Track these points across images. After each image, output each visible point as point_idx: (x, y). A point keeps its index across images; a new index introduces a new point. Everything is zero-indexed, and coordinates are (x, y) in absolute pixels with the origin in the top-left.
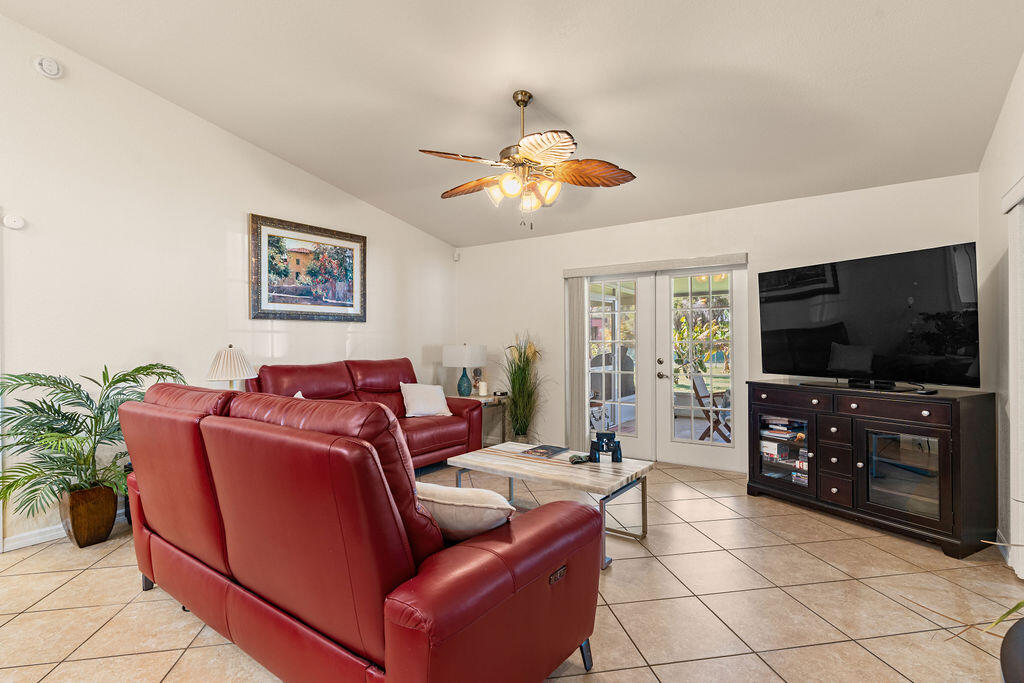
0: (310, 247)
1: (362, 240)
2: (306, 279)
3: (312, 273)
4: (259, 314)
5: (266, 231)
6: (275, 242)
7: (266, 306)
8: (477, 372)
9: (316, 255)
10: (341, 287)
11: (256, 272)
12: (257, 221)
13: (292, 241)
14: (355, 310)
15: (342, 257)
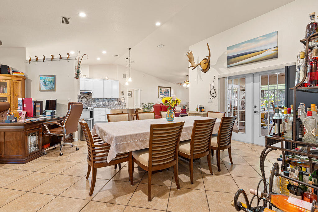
0: (165, 89)
1: (170, 88)
2: (164, 93)
3: (165, 92)
4: (159, 97)
6: (161, 89)
8: (186, 106)
10: (168, 94)
11: (159, 93)
12: (159, 87)
13: (163, 89)
15: (168, 90)
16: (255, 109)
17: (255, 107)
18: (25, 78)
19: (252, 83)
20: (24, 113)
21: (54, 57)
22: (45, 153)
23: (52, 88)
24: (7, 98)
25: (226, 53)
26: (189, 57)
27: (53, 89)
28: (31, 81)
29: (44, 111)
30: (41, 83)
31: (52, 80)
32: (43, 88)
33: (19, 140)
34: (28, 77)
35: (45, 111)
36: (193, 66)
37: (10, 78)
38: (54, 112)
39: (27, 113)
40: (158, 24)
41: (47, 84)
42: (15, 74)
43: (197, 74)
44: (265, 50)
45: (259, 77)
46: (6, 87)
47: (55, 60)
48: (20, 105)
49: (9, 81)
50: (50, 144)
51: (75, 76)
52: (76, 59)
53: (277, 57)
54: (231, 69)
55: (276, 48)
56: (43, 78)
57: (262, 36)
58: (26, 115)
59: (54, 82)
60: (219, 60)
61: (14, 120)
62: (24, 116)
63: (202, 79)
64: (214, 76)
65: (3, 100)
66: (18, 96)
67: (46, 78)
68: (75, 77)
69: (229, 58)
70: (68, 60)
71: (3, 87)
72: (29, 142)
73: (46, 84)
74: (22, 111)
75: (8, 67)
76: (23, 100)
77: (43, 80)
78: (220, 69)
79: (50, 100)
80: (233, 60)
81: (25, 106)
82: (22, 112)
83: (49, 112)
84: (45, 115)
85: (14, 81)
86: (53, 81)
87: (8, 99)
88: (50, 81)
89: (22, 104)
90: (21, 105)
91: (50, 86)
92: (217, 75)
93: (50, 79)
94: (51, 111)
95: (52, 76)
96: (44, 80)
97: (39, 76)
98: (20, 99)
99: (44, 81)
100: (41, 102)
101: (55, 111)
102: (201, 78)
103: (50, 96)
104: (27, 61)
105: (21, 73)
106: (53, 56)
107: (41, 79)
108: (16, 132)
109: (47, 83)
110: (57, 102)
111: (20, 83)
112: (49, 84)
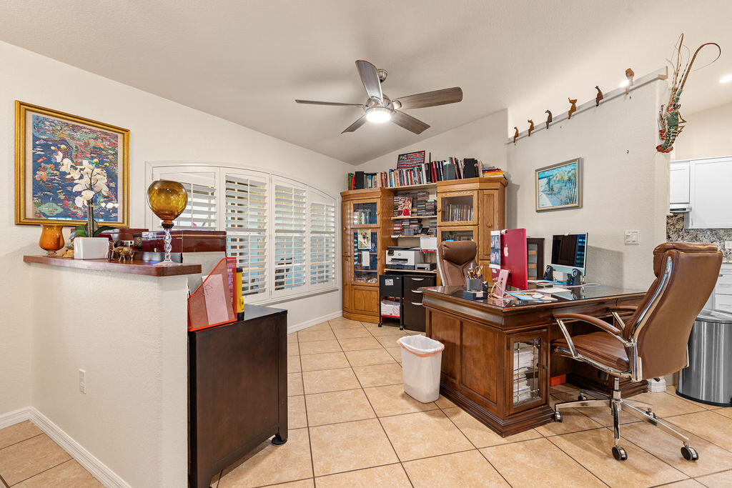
18: (505, 184)
20: (504, 273)
21: (577, 105)
22: (559, 416)
23: (571, 200)
24: (472, 231)
27: (574, 202)
28: (518, 187)
29: (548, 267)
30: (541, 189)
31: (570, 174)
32: (546, 202)
33: (491, 357)
34: (511, 179)
35: (552, 269)
37: (477, 185)
38: (580, 273)
39: (510, 275)
41: (556, 190)
42: (488, 175)
46: (472, 207)
47: (581, 110)
48: (494, 250)
49: (476, 192)
50: (567, 376)
51: (658, 142)
52: (662, 78)
56: (547, 174)
58: (508, 281)
59: (575, 181)
61: (480, 294)
62: (505, 282)
65: (466, 238)
66: (491, 227)
67: (555, 172)
68: (660, 149)
70: (628, 92)
71: (468, 209)
72: (515, 367)
73: (552, 190)
74: (498, 267)
75: (476, 162)
76: (502, 236)
77: (545, 180)
79: (566, 234)
81: (506, 254)
82: (498, 271)
83: (561, 272)
84: (551, 279)
85: (486, 192)
86: (572, 178)
87: (475, 234)
88: (566, 178)
89: (498, 246)
90: (497, 250)
91: (565, 193)
93: (564, 173)
94: (570, 269)
95: (571, 161)
96: (549, 180)
97: (536, 171)
98: (495, 233)
99: (548, 183)
100: (540, 242)
101: (582, 270)
103: (567, 224)
104: (509, 139)
105: (499, 170)
106: (573, 102)
107: (539, 179)
108: (483, 330)
110: (590, 243)
111: (496, 193)
112: (561, 188)
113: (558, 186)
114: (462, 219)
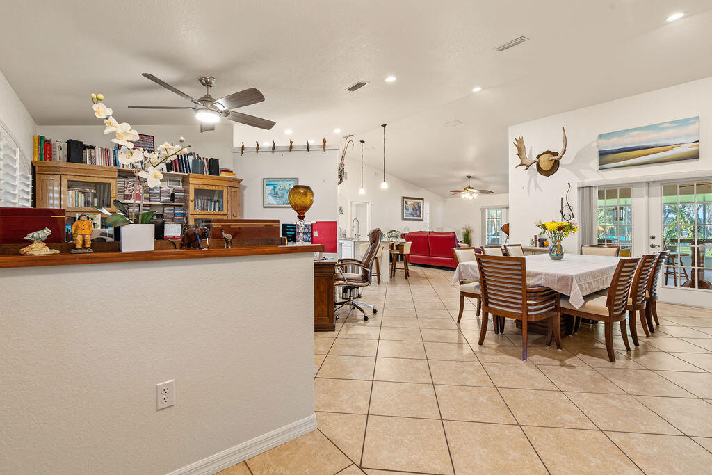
0: (412, 203)
1: (423, 199)
3: (413, 209)
4: (403, 219)
5: (405, 200)
6: (406, 202)
7: (405, 218)
9: (413, 204)
10: (418, 212)
11: (403, 210)
12: (404, 198)
13: (410, 202)
14: (421, 218)
15: (419, 203)
16: (653, 242)
17: (653, 238)
19: (646, 197)
21: (294, 145)
25: (595, 144)
26: (518, 148)
28: (245, 187)
30: (268, 192)
32: (271, 201)
36: (524, 163)
37: (227, 183)
40: (477, 89)
41: (280, 195)
42: (223, 174)
43: (528, 178)
44: (676, 145)
45: (659, 187)
47: (298, 149)
49: (226, 188)
51: (338, 180)
53: (699, 158)
54: (605, 173)
55: (697, 144)
56: (272, 183)
57: (670, 122)
60: (579, 156)
63: (539, 188)
64: (569, 184)
67: (279, 183)
69: (602, 154)
70: (324, 150)
73: (277, 194)
77: (272, 187)
78: (582, 171)
80: (610, 157)
85: (233, 189)
88: (288, 188)
92: (576, 182)
93: (288, 184)
95: (291, 179)
96: (275, 187)
97: (264, 179)
99: (274, 189)
102: (536, 185)
104: (235, 149)
105: (233, 172)
106: (292, 143)
107: (266, 185)
109: (280, 193)
111: (238, 191)
112: (283, 194)
113: (282, 192)
114: (203, 209)
